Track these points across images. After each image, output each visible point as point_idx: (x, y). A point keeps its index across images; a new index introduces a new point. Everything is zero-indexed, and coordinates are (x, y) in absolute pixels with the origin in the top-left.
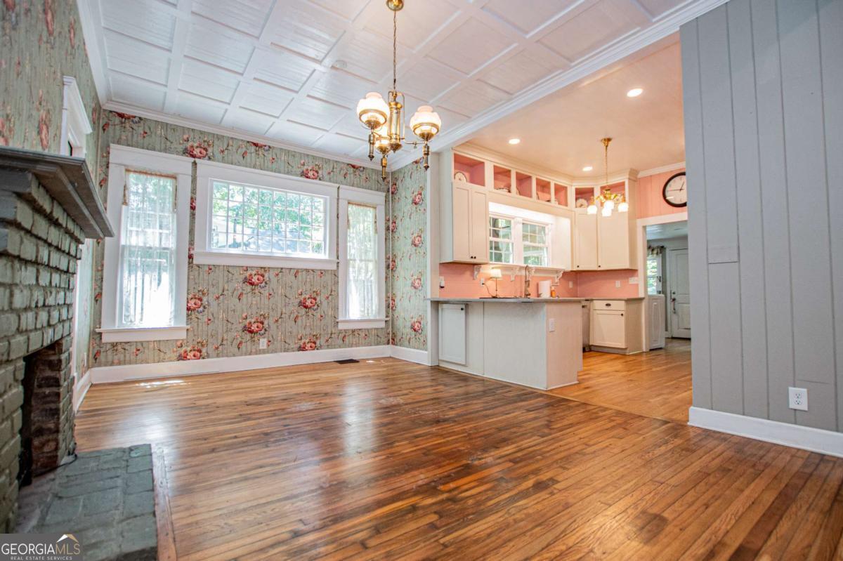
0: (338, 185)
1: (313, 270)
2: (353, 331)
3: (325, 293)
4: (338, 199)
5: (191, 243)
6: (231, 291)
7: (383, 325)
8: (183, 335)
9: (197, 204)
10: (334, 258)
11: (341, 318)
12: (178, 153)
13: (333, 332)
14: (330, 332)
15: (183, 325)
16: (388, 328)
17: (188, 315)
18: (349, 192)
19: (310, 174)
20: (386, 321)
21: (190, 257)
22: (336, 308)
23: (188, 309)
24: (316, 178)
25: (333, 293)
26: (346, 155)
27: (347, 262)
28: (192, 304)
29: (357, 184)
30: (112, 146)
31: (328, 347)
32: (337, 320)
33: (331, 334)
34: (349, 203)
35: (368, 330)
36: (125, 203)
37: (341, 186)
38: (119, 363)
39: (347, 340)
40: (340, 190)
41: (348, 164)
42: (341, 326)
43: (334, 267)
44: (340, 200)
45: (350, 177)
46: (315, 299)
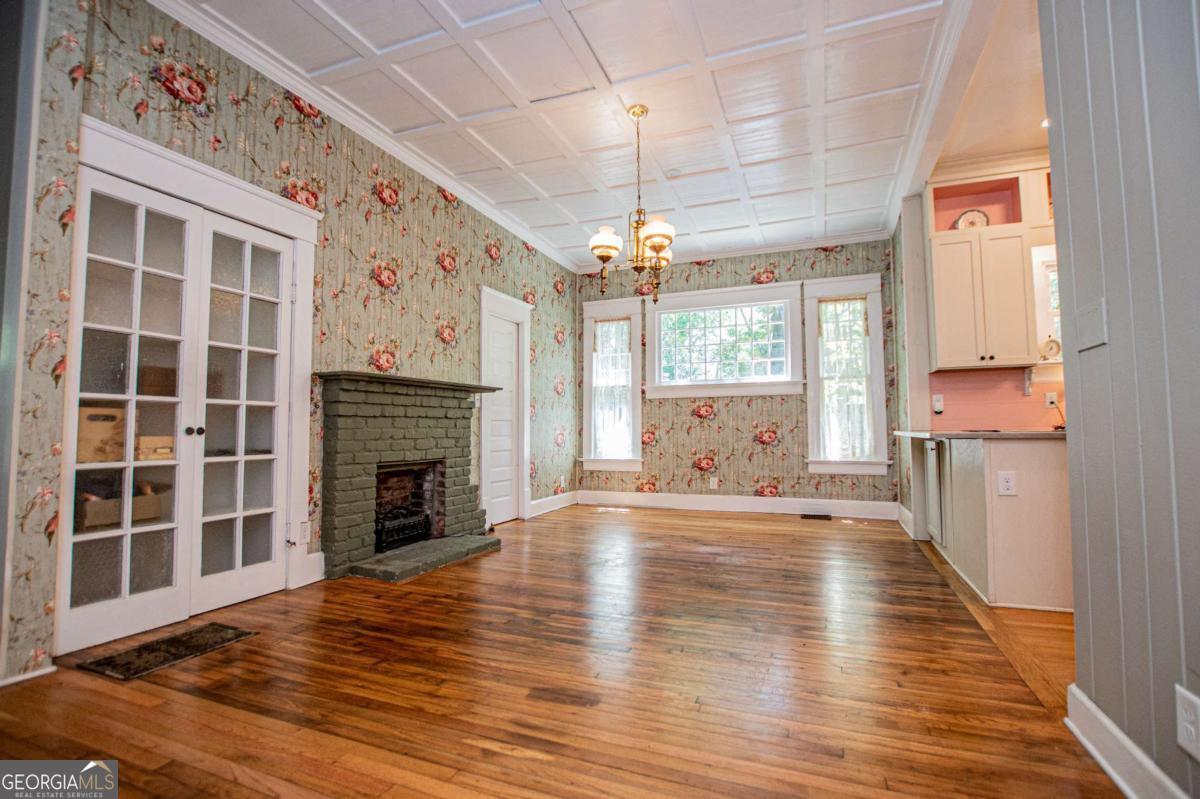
0: (800, 282)
1: (771, 397)
2: (832, 477)
3: (788, 424)
4: (803, 300)
5: (644, 378)
6: (680, 424)
7: (883, 471)
8: (639, 468)
9: (647, 341)
10: (799, 378)
11: (811, 458)
12: (630, 295)
13: (802, 475)
14: (796, 475)
15: (640, 459)
16: (893, 477)
17: (643, 449)
18: (816, 287)
19: (763, 277)
20: (889, 466)
21: (643, 392)
22: (804, 444)
23: (643, 443)
24: (771, 281)
25: (800, 425)
26: (809, 238)
27: (819, 381)
28: (646, 439)
29: (832, 272)
30: (584, 304)
31: (795, 495)
32: (806, 461)
33: (799, 478)
34: (820, 301)
35: (857, 477)
36: (595, 350)
37: (805, 282)
38: (595, 489)
39: (822, 488)
40: (805, 288)
41: (817, 249)
42: (812, 469)
43: (800, 390)
44: (806, 301)
45: (821, 266)
46: (775, 433)
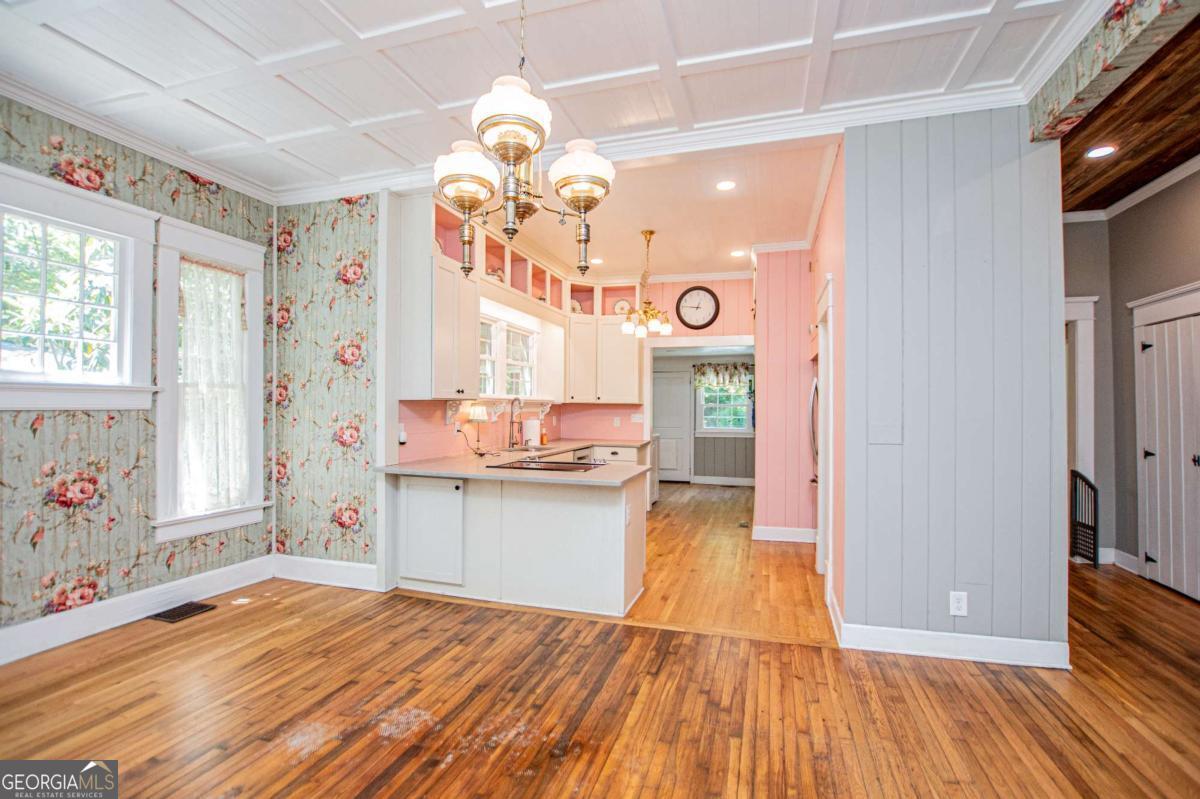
0: (157, 215)
1: (87, 413)
2: (192, 541)
3: (120, 464)
4: (156, 247)
7: (259, 516)
10: (147, 384)
11: (161, 518)
13: (144, 550)
14: (134, 553)
16: (268, 523)
18: (181, 234)
19: (81, 175)
20: (264, 509)
22: (150, 496)
24: (97, 189)
25: (142, 463)
26: (181, 150)
27: (177, 391)
29: (202, 220)
31: (130, 587)
32: (152, 523)
33: (138, 557)
34: (183, 258)
35: (226, 532)
37: (165, 219)
39: (177, 563)
40: (162, 226)
41: (182, 172)
42: (162, 536)
43: (148, 405)
44: (161, 251)
45: (186, 201)
46: (94, 481)
